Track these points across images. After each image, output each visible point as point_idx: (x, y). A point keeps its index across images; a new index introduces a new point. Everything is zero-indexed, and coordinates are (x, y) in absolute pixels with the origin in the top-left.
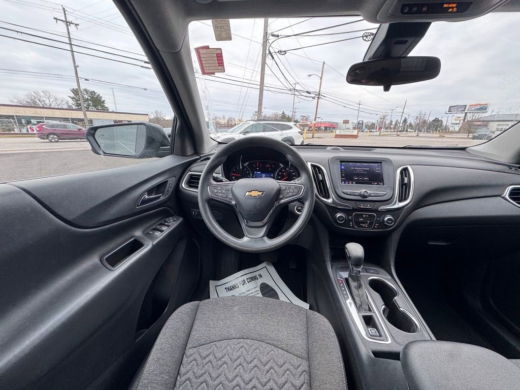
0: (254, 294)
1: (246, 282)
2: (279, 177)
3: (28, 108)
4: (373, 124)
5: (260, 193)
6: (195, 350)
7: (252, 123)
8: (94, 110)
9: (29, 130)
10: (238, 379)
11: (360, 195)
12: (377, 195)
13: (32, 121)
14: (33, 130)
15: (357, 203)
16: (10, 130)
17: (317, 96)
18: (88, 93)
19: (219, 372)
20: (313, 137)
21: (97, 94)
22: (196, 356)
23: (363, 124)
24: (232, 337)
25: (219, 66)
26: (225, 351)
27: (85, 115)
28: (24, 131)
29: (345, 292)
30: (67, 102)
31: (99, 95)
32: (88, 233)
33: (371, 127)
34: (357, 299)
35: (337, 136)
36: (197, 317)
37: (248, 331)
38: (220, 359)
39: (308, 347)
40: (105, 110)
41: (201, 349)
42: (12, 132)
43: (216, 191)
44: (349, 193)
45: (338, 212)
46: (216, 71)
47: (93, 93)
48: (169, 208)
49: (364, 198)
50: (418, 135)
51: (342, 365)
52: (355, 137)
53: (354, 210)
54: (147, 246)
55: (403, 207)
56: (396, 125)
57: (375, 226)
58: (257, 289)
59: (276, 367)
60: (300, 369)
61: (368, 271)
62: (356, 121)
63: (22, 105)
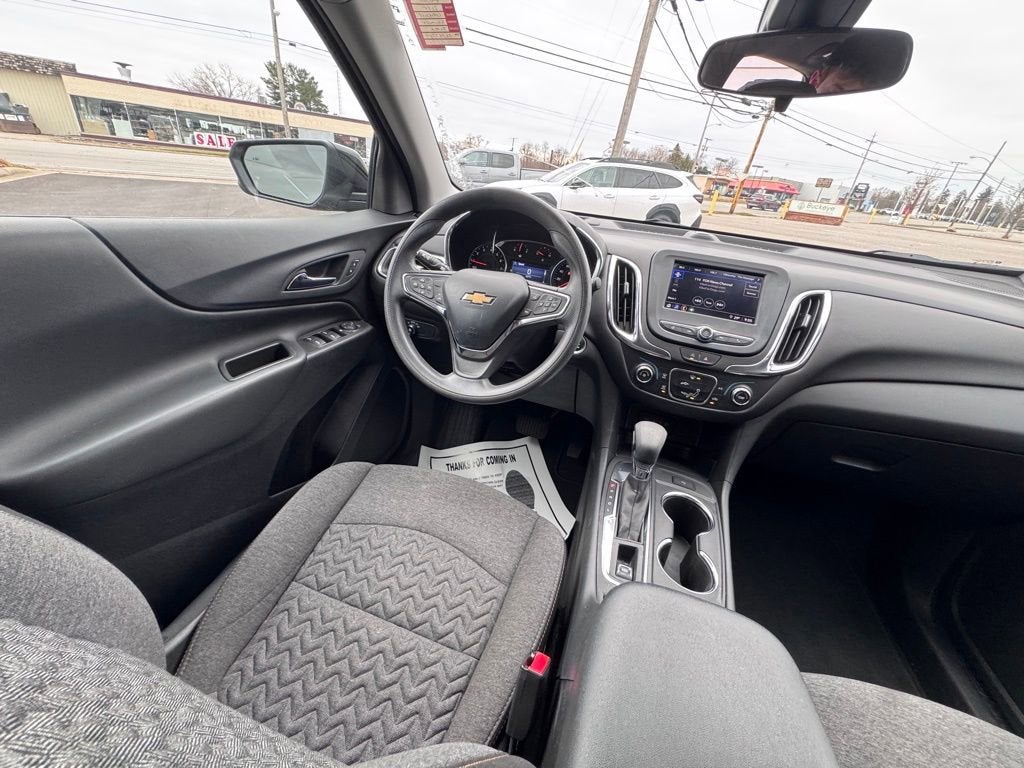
0: (494, 484)
1: (485, 462)
2: (559, 279)
3: (195, 98)
4: (894, 196)
5: (489, 300)
6: (345, 527)
7: (594, 164)
8: (302, 109)
9: (197, 140)
10: (392, 580)
11: (694, 336)
12: (730, 340)
13: (201, 122)
14: (202, 142)
15: (684, 349)
16: (168, 138)
17: (766, 113)
18: (294, 73)
19: (369, 564)
20: (731, 212)
21: (309, 77)
22: (344, 535)
23: (866, 192)
24: (405, 524)
25: (451, 31)
26: (386, 540)
27: (286, 118)
28: (189, 141)
29: (610, 503)
30: (259, 89)
31: (313, 78)
32: (198, 317)
33: (886, 203)
34: (624, 517)
35: (790, 215)
36: (362, 485)
37: (431, 522)
38: (375, 549)
39: (516, 569)
40: (321, 111)
41: (353, 529)
42: (171, 142)
43: (415, 284)
44: (673, 328)
45: (644, 362)
46: (446, 42)
47: (303, 73)
48: (349, 305)
49: (702, 344)
50: (1006, 237)
51: (551, 602)
52: (836, 221)
53: (674, 362)
54: (297, 357)
55: (781, 374)
56: (955, 204)
57: (710, 400)
58: (500, 478)
59: (453, 581)
60: (489, 594)
61: (676, 480)
62: (849, 185)
63: (186, 90)
